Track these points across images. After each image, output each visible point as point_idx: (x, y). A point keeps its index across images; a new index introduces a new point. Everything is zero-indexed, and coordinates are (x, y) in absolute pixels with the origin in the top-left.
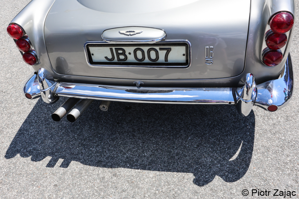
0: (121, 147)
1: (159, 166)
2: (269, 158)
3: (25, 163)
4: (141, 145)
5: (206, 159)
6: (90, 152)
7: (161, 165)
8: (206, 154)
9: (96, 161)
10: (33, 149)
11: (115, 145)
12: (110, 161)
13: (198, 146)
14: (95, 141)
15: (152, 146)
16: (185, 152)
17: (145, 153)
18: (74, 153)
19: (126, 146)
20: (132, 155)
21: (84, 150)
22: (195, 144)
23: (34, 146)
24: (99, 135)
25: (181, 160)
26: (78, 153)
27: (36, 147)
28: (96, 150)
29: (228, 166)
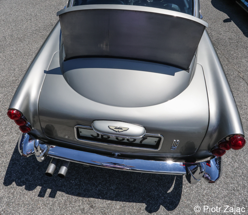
0: (94, 180)
1: (123, 198)
2: (194, 192)
3: (21, 193)
4: (108, 179)
5: (154, 192)
6: (71, 185)
7: (124, 198)
8: (154, 188)
9: (76, 193)
10: (25, 180)
11: (89, 178)
12: (86, 193)
13: (148, 180)
14: (73, 174)
15: (116, 180)
16: (140, 186)
17: (112, 187)
18: (58, 185)
19: (97, 179)
20: (103, 188)
21: (66, 182)
22: (146, 179)
23: (26, 177)
24: (76, 169)
25: (137, 193)
26: (62, 185)
27: (28, 178)
28: (75, 182)
29: (169, 198)
